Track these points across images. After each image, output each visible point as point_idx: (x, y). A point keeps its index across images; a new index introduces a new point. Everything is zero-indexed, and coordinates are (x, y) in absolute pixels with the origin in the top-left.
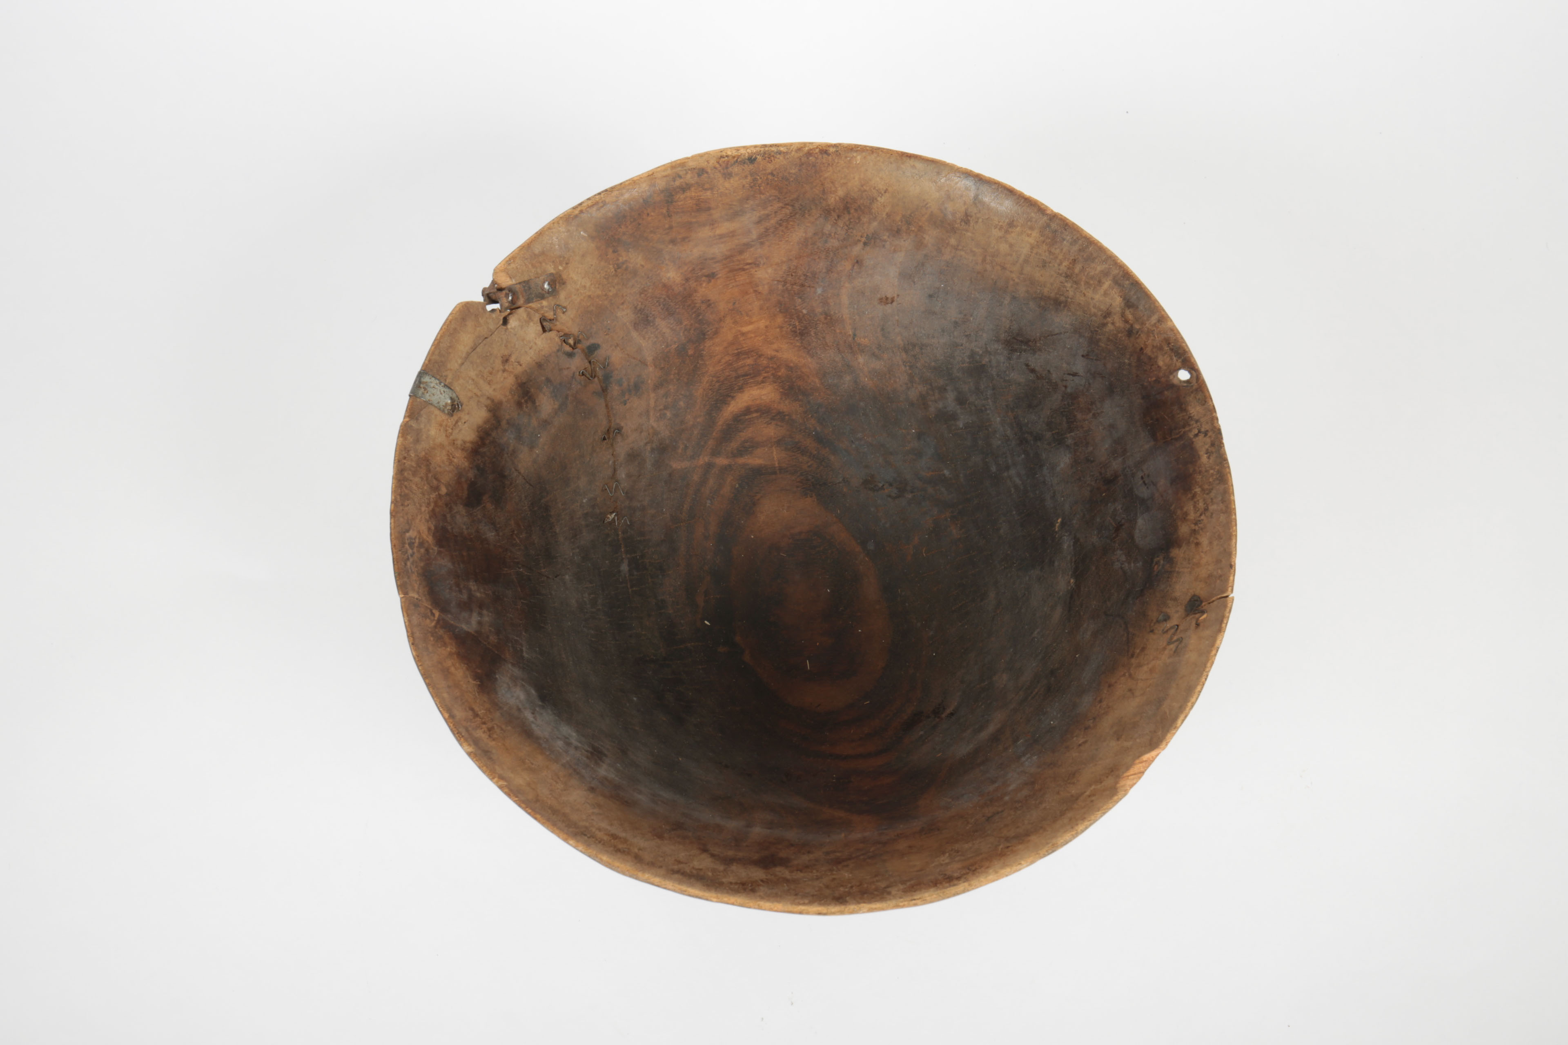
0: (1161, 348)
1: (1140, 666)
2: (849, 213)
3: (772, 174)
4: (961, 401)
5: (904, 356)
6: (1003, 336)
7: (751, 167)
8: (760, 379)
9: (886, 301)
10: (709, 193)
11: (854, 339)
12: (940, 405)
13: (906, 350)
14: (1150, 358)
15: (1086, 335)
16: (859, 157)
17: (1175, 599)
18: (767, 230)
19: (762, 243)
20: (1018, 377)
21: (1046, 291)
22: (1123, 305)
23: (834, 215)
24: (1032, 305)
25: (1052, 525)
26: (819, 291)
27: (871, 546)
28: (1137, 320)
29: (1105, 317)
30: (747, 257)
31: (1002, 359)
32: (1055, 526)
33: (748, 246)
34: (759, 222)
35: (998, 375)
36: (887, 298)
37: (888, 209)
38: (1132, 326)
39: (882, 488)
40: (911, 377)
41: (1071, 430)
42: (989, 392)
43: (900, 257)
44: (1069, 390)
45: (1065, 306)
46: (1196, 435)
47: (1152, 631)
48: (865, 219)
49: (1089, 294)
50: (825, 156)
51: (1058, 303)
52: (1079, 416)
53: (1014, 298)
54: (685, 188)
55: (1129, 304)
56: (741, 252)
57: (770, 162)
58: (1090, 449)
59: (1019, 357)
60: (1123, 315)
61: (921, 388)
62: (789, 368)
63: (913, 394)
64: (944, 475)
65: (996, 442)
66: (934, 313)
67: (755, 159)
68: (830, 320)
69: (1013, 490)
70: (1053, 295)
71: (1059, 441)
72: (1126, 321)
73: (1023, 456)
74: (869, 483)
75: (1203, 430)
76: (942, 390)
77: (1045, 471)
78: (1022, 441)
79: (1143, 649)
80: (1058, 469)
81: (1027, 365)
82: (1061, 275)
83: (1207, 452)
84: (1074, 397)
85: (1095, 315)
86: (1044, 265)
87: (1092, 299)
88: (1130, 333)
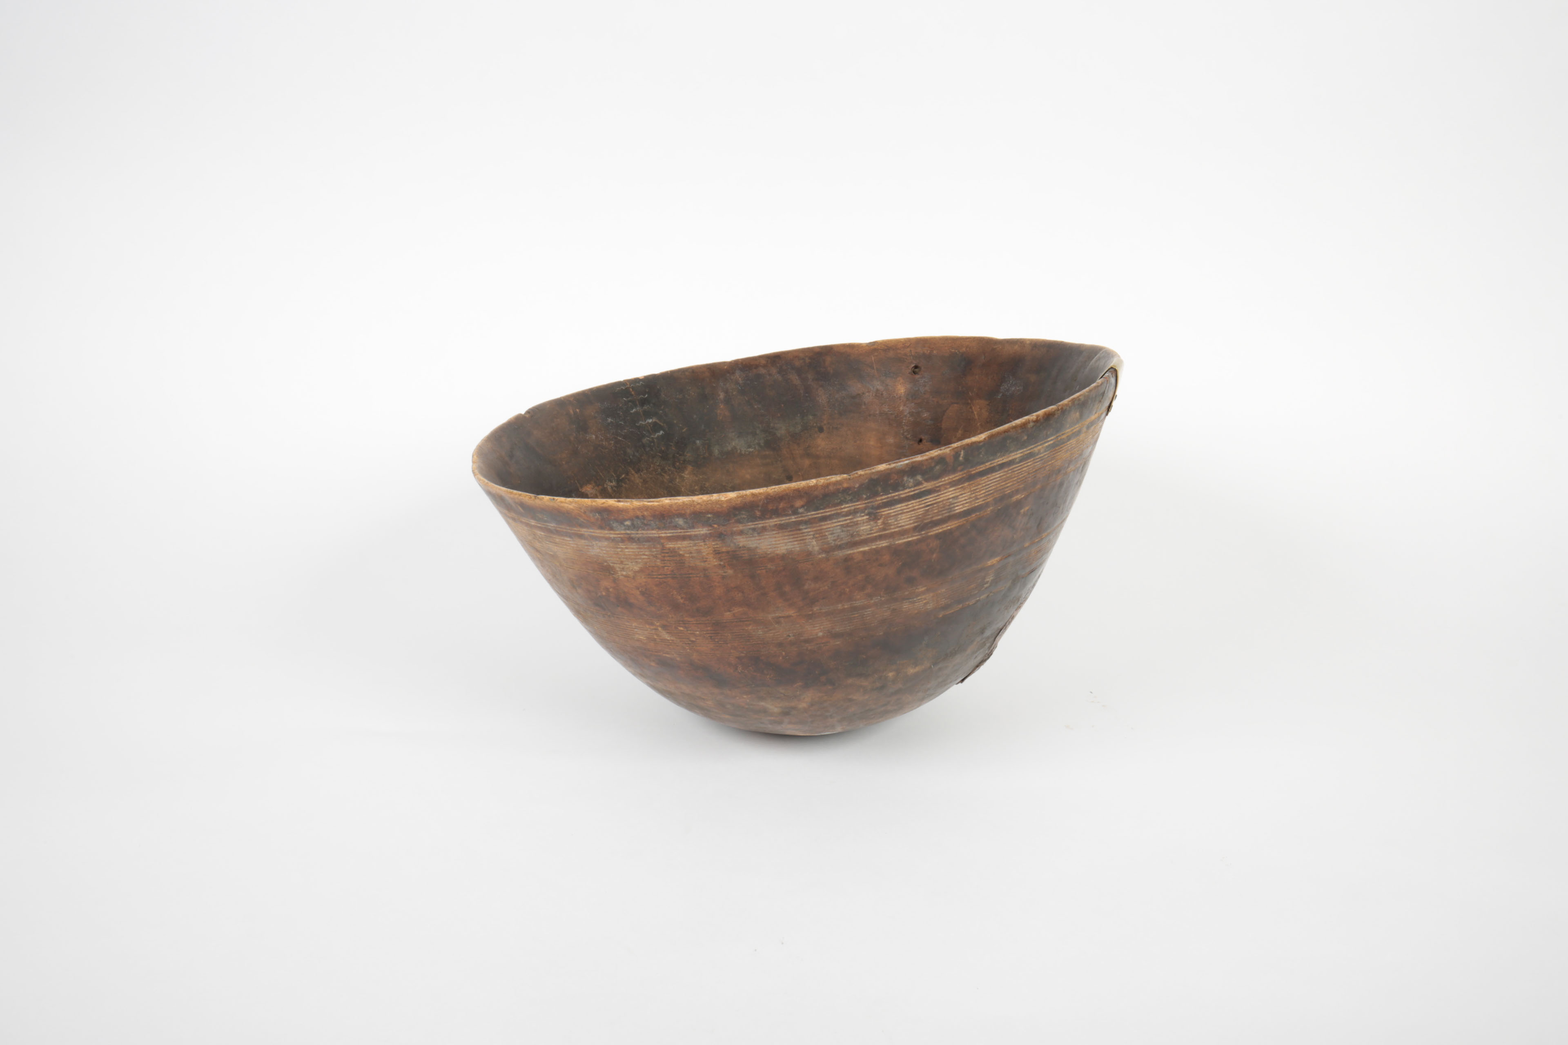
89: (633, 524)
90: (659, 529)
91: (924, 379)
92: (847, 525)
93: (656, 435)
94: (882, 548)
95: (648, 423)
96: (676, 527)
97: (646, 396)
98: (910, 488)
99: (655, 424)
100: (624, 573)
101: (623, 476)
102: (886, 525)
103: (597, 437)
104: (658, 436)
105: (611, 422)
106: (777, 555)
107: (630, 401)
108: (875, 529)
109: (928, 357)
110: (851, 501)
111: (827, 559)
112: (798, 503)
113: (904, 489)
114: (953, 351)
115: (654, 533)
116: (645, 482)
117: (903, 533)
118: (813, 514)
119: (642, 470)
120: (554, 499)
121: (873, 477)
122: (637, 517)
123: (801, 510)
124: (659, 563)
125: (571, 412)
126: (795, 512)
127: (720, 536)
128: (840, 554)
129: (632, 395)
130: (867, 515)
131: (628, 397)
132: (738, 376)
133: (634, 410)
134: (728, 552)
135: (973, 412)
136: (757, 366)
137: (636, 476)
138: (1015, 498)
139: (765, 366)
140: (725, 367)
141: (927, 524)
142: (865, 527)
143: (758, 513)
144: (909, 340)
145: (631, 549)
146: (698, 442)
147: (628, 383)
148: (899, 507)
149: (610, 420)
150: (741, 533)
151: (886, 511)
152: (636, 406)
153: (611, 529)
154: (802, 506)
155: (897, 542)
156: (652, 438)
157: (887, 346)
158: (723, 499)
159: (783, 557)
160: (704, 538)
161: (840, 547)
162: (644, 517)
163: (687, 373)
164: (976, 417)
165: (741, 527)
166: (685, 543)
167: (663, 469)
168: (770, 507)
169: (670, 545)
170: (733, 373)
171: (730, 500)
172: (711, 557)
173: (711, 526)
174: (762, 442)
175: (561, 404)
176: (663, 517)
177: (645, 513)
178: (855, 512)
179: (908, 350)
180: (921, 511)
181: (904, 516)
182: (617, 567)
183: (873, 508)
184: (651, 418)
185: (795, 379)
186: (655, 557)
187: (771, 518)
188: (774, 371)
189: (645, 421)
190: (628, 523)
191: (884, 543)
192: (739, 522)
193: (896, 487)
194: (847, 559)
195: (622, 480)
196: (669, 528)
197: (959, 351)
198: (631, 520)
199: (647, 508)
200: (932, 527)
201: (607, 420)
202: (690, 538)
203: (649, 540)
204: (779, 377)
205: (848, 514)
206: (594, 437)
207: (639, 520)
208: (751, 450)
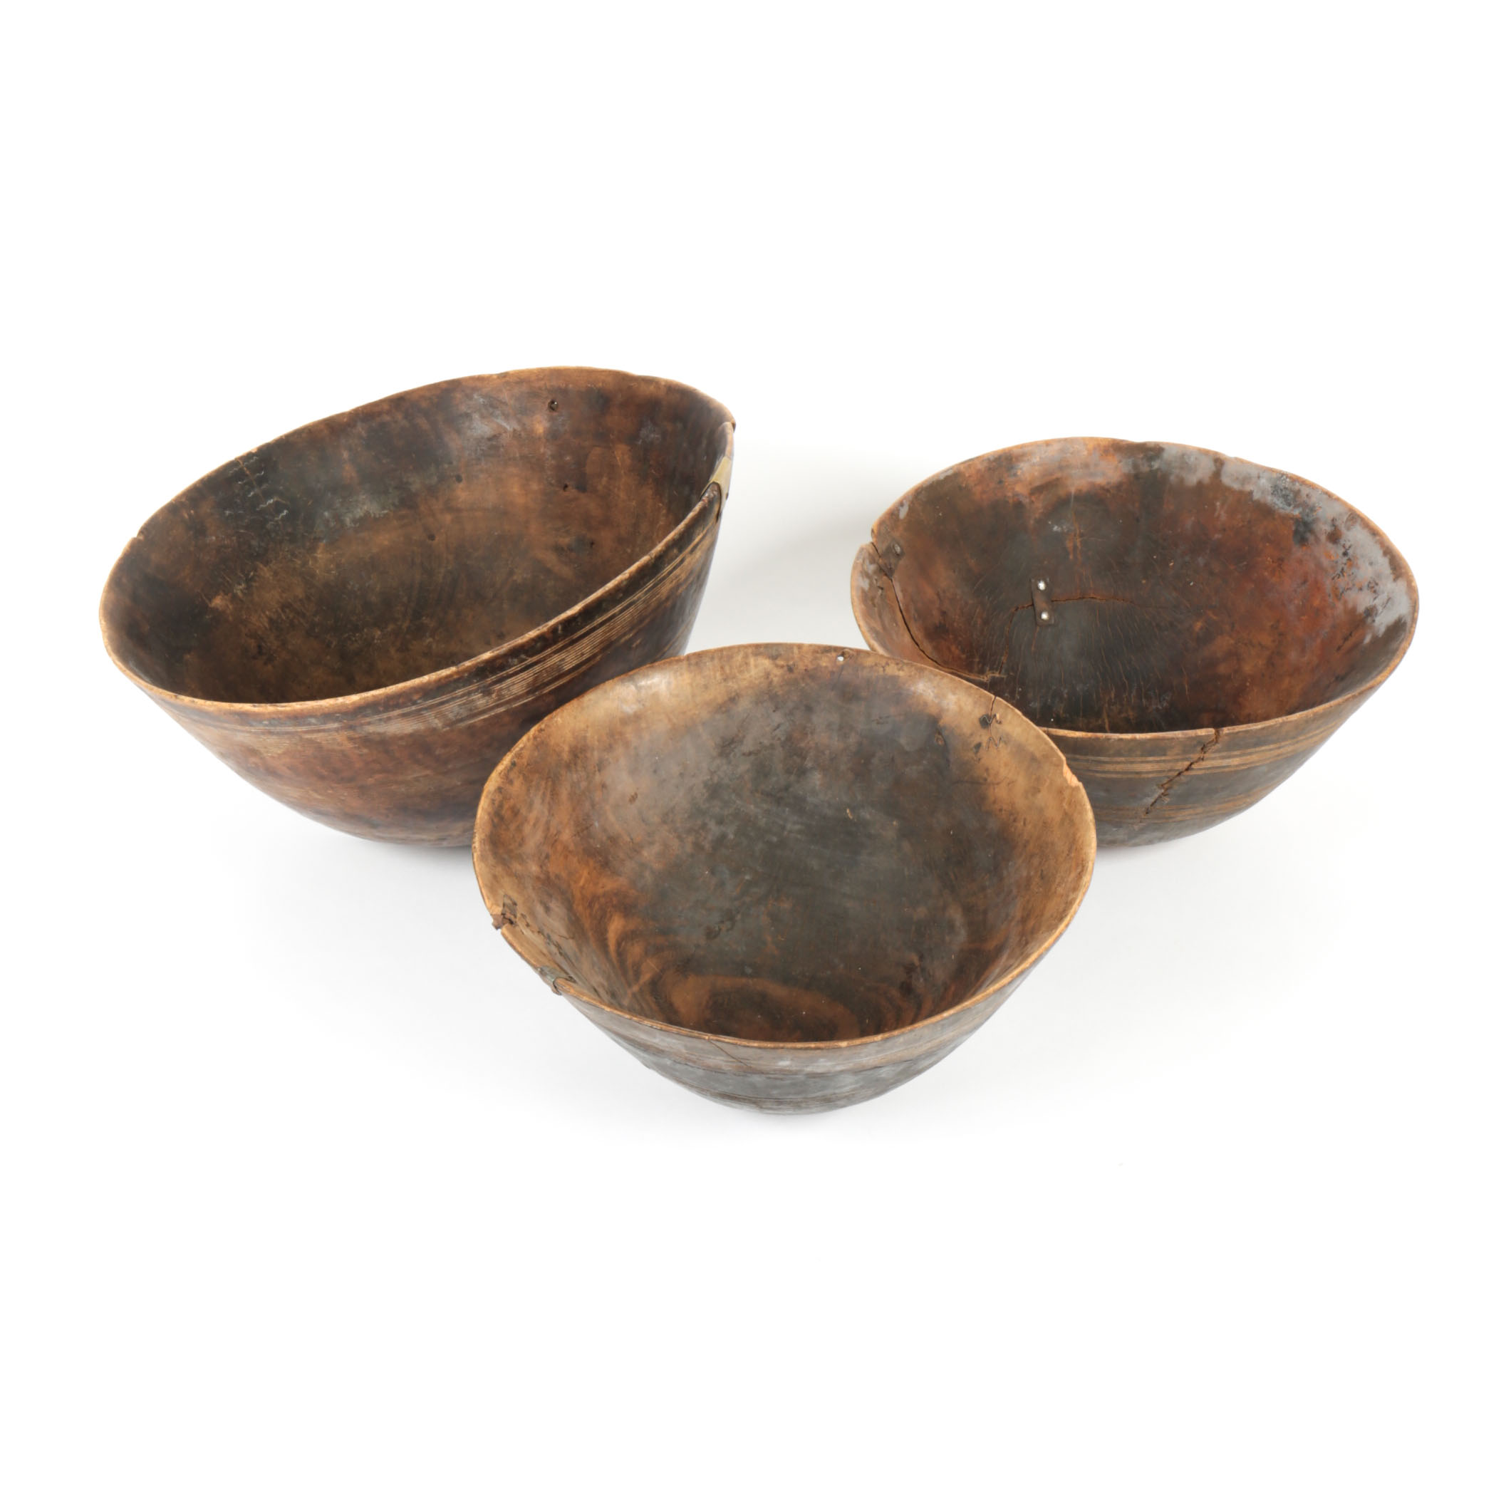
0: (816, 658)
1: (997, 774)
2: (578, 757)
3: (528, 764)
4: (720, 822)
5: (666, 827)
6: (715, 753)
7: (516, 768)
8: (608, 915)
9: (633, 799)
10: (512, 800)
11: (633, 843)
12: (710, 837)
13: (664, 822)
14: (815, 669)
15: (765, 698)
16: (559, 719)
17: (972, 735)
18: (549, 803)
19: (553, 815)
20: (744, 767)
21: (720, 701)
22: (771, 661)
23: (573, 766)
24: (718, 717)
25: (846, 819)
26: (596, 824)
27: (749, 971)
28: (787, 660)
29: (768, 678)
30: (553, 831)
31: (725, 767)
32: (848, 817)
33: (548, 823)
34: (543, 801)
35: (731, 780)
36: (633, 797)
37: (596, 737)
38: (788, 666)
39: (720, 930)
40: (679, 837)
41: (804, 758)
42: (733, 797)
43: (623, 762)
44: (783, 739)
45: (739, 697)
46: (884, 670)
47: (980, 759)
48: (589, 755)
49: (747, 675)
50: (543, 732)
51: (733, 699)
52: (802, 745)
53: (704, 724)
54: (501, 806)
55: (774, 658)
56: (548, 829)
57: (522, 758)
58: (827, 752)
59: (735, 755)
60: (777, 666)
61: (690, 839)
62: (616, 894)
63: (689, 848)
64: (747, 880)
65: (762, 822)
66: (664, 780)
67: (514, 762)
68: (614, 840)
69: (799, 836)
70: (726, 698)
71: (802, 772)
72: (782, 667)
73: (787, 809)
74: (711, 934)
75: (884, 665)
76: (704, 826)
77: (810, 799)
78: (779, 801)
79: (987, 770)
80: (817, 788)
81: (744, 754)
82: (720, 683)
83: (899, 670)
84: (789, 738)
85: (760, 683)
86: (706, 687)
87: (751, 677)
88: (790, 670)
89: (270, 723)
90: (295, 726)
91: (562, 418)
92: (464, 704)
93: (280, 517)
94: (501, 713)
95: (270, 504)
96: (309, 724)
97: (263, 473)
98: (515, 665)
99: (276, 503)
100: (270, 755)
101: (252, 574)
102: (500, 696)
103: (217, 537)
104: (283, 517)
105: (230, 515)
106: (406, 735)
107: (245, 484)
108: (491, 701)
109: (564, 392)
110: (464, 686)
111: (452, 731)
112: (415, 697)
113: (510, 668)
114: (589, 385)
115: (291, 729)
116: (276, 574)
117: (517, 698)
118: (430, 702)
119: (271, 561)
120: (193, 702)
121: (480, 665)
122: (274, 719)
123: (419, 701)
124: (299, 748)
125: (186, 516)
126: (414, 703)
127: (351, 728)
128: (462, 725)
129: (247, 475)
130: (481, 693)
131: (242, 480)
132: (361, 429)
133: (252, 493)
134: (360, 738)
135: (615, 457)
136: (380, 414)
137: (265, 569)
138: (623, 640)
139: (388, 412)
140: (345, 420)
141: (538, 687)
142: (481, 701)
143: (381, 709)
144: (542, 371)
145: (272, 740)
146: (326, 514)
147: (241, 462)
148: (509, 681)
149: (227, 512)
150: (369, 723)
151: (497, 687)
152: (252, 487)
153: (251, 726)
154: (420, 699)
155: (513, 706)
156: (277, 521)
157: (518, 378)
158: (347, 702)
159: (411, 735)
160: (337, 730)
161: (462, 720)
162: (279, 719)
163: (304, 435)
164: (620, 464)
165: (368, 720)
166: (321, 734)
167: (293, 555)
168: (391, 703)
169: (308, 736)
170: (355, 426)
171: (353, 703)
172: (346, 743)
173: (340, 721)
174: (396, 501)
175: (173, 509)
176: (297, 718)
177: (280, 716)
178: (469, 693)
179: (543, 382)
180: (530, 679)
181: (516, 686)
182: (262, 750)
183: (484, 687)
184: (272, 498)
185: (423, 423)
186: (295, 744)
187: (393, 710)
188: (399, 416)
189: (266, 503)
190: (266, 722)
191: (502, 709)
192: (366, 716)
193: (502, 668)
194: (470, 727)
195: (252, 579)
196: (304, 725)
197: (595, 386)
198: (269, 720)
199: (281, 712)
200: (545, 687)
201: (224, 513)
202: (324, 731)
203: (287, 733)
204: (404, 423)
205: (463, 696)
206: (214, 538)
207: (275, 720)
208: (386, 512)
